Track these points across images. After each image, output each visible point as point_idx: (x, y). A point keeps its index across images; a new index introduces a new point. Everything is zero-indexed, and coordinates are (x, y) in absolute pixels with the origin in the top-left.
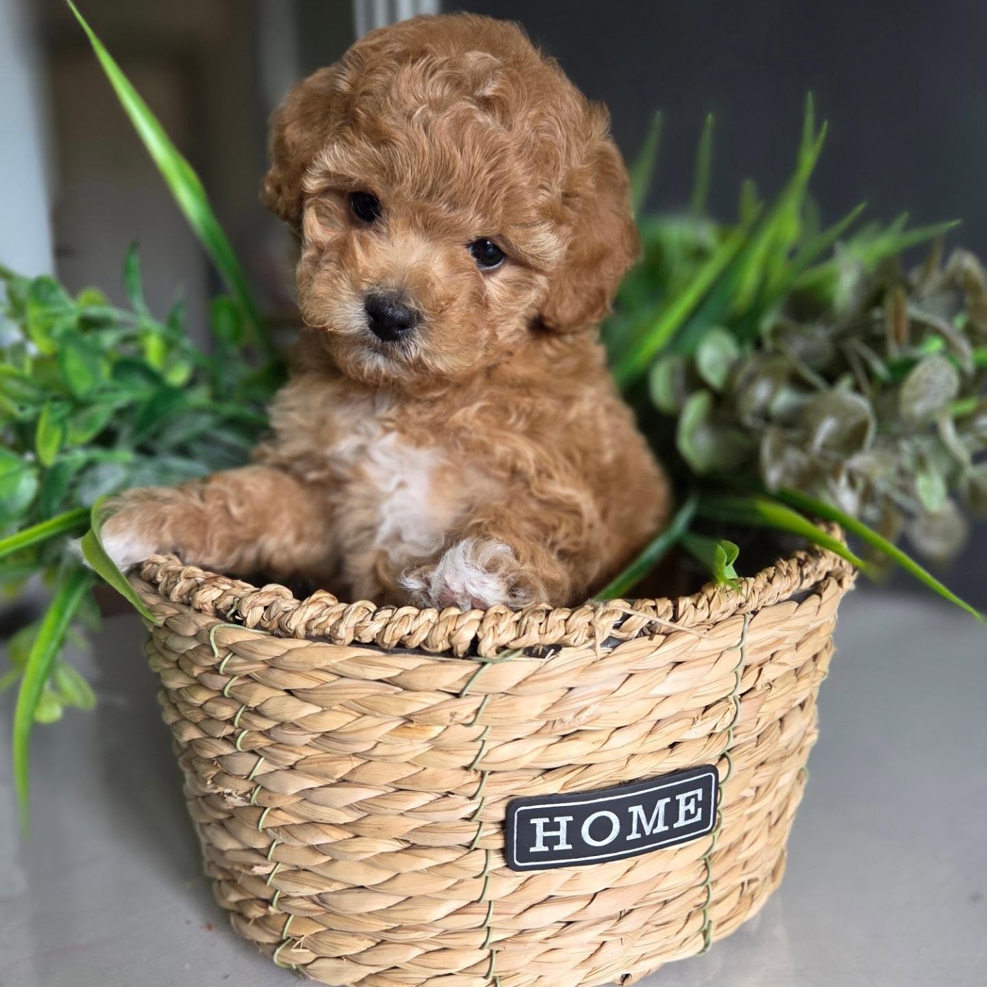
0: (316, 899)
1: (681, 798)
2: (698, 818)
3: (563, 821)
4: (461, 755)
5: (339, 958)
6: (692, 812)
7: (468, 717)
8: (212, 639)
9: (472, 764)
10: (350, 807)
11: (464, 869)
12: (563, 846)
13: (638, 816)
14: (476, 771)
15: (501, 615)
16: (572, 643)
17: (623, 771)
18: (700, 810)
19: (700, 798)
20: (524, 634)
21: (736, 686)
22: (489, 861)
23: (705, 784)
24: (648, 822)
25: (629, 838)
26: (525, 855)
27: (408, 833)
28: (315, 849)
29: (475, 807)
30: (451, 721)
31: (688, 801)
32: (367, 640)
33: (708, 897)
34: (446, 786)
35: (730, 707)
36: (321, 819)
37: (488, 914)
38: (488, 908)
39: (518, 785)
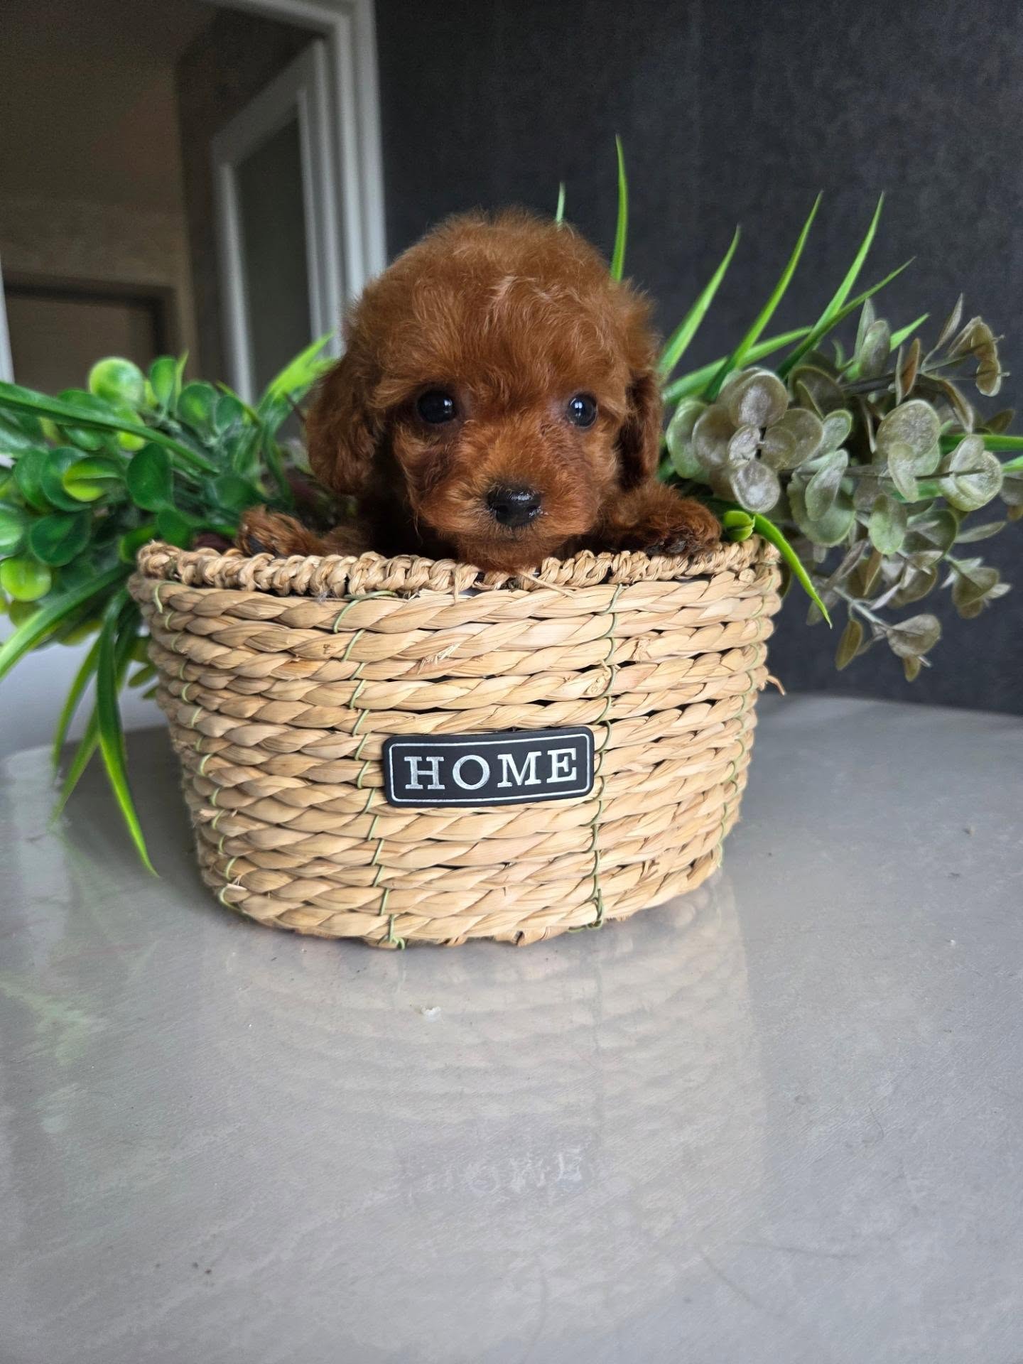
0: (245, 837)
1: (554, 754)
2: (573, 777)
3: (434, 761)
4: (341, 692)
5: (265, 894)
6: (566, 770)
7: (341, 651)
8: (156, 594)
9: (350, 701)
10: (258, 746)
11: (351, 802)
12: (436, 785)
13: (508, 764)
14: (357, 709)
15: (374, 561)
16: (433, 587)
17: (491, 719)
18: (574, 769)
19: (574, 758)
20: (389, 575)
21: (610, 652)
22: (371, 799)
23: (579, 744)
24: (520, 773)
25: (500, 785)
26: (401, 792)
27: (309, 770)
28: (240, 789)
29: (357, 744)
30: (325, 653)
31: (561, 758)
32: (264, 584)
33: (596, 865)
34: (330, 721)
35: (606, 673)
36: (244, 761)
37: (376, 851)
38: (376, 846)
39: (391, 722)
